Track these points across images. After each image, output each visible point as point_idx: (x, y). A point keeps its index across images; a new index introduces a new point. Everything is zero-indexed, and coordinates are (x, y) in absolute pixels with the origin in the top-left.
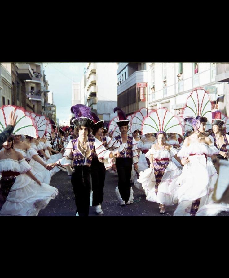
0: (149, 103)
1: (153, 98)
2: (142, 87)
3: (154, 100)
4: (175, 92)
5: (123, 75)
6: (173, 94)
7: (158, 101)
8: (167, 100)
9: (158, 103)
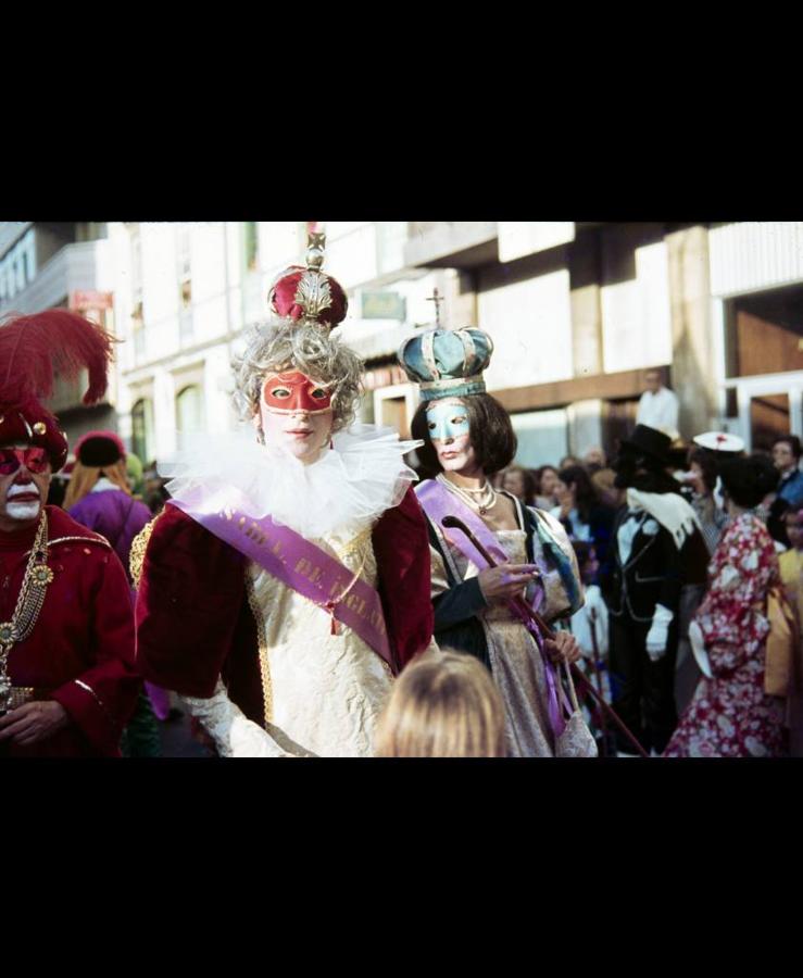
0: (126, 374)
1: (137, 351)
2: (92, 308)
3: (142, 360)
4: (229, 323)
5: (15, 266)
6: (222, 330)
7: (161, 362)
8: (196, 358)
9: (158, 372)
